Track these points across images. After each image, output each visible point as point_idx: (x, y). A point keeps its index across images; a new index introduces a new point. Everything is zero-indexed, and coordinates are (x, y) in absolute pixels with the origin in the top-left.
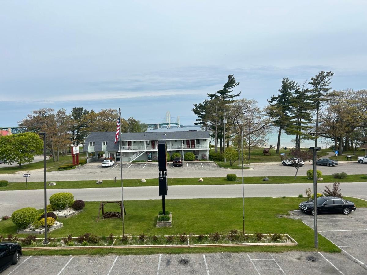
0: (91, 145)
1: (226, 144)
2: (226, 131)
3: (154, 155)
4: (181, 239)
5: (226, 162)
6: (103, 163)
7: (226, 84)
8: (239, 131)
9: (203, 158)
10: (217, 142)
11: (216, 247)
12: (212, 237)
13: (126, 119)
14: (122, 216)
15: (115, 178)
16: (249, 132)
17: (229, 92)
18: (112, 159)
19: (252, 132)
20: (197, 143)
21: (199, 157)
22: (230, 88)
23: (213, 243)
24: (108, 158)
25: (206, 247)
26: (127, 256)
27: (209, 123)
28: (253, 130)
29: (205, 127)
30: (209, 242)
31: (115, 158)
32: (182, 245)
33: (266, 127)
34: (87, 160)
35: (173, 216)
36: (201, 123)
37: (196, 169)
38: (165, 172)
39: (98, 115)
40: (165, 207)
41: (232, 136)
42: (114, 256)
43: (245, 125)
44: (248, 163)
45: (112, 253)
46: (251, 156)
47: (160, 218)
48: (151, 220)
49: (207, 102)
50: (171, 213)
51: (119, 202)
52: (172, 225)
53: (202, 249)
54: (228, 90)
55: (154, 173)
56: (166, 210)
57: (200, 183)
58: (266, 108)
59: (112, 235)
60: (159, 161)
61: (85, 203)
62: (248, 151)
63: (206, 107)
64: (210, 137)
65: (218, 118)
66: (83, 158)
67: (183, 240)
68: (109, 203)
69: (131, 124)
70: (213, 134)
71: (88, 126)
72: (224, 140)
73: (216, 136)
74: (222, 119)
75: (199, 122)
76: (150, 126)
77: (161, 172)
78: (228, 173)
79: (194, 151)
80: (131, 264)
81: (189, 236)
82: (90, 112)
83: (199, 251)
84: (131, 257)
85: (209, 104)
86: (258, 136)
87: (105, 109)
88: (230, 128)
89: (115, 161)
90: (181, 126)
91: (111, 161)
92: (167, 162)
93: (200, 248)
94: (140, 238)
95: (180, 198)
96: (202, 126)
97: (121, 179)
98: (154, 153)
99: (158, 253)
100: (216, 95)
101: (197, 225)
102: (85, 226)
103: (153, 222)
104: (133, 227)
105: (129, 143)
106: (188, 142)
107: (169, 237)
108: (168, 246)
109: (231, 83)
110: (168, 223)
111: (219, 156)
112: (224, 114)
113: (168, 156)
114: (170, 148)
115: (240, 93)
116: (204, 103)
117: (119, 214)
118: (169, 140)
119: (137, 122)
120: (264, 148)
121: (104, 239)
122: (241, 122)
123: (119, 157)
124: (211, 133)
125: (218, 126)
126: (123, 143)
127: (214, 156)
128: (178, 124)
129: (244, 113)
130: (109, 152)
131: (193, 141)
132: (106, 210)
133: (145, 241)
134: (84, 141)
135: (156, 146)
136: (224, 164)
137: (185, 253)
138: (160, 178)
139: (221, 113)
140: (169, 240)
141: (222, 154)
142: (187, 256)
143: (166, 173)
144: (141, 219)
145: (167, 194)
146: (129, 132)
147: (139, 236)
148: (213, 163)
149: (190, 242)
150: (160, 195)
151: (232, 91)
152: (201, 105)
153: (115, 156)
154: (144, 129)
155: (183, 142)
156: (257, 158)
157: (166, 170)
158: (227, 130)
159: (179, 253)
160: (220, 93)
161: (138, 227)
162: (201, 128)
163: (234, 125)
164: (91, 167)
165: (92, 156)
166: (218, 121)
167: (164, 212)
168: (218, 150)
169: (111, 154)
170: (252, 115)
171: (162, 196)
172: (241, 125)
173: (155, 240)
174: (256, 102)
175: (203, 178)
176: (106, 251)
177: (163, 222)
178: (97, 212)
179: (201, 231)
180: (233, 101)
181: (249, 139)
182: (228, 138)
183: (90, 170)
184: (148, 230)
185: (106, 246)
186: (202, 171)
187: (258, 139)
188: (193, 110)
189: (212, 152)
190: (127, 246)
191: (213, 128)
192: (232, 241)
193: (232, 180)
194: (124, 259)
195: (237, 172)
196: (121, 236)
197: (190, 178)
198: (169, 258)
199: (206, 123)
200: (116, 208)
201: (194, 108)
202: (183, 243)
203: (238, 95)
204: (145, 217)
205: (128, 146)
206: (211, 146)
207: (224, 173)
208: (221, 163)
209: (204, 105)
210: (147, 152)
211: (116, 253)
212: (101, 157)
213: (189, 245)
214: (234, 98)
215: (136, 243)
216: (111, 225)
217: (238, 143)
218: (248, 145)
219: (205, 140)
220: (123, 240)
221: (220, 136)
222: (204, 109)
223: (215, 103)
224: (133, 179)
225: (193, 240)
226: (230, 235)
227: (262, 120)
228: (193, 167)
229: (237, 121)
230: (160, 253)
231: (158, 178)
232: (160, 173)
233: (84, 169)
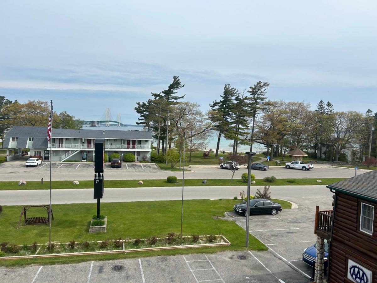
0: (13, 140)
1: (168, 146)
2: (169, 133)
3: (89, 155)
4: (116, 244)
5: (167, 164)
6: (27, 162)
7: (171, 85)
8: (182, 133)
9: (144, 160)
10: (159, 143)
11: (153, 251)
12: (149, 240)
13: (58, 114)
14: (49, 221)
15: (42, 179)
16: (191, 135)
17: (174, 93)
18: (39, 158)
19: (194, 135)
20: (138, 144)
21: (140, 158)
22: (175, 89)
23: (150, 247)
24: (34, 157)
25: (143, 251)
26: (53, 266)
27: (151, 123)
28: (195, 133)
29: (148, 128)
30: (146, 246)
31: (43, 157)
32: (117, 251)
33: (207, 131)
34: (8, 157)
35: (109, 220)
36: (143, 123)
37: (136, 171)
38: (101, 174)
39: (23, 106)
40: (100, 211)
41: (175, 138)
42: (37, 267)
43: (187, 128)
44: (188, 165)
45: (35, 263)
46: (192, 159)
47: (93, 223)
48: (83, 225)
49: (151, 101)
50: (106, 217)
51: (45, 206)
52: (107, 229)
53: (138, 254)
54: (173, 91)
55: (89, 174)
56: (101, 214)
57: (140, 185)
58: (208, 112)
59: (35, 243)
60: (95, 162)
61: (3, 207)
62: (190, 154)
63: (149, 107)
64: (153, 138)
65: (162, 119)
66: (2, 155)
67: (118, 245)
68: (34, 208)
69: (64, 119)
70: (156, 135)
71: (10, 118)
72: (166, 141)
73: (159, 137)
74: (165, 120)
75: (142, 121)
76: (86, 123)
77: (97, 174)
78: (169, 176)
79: (134, 152)
80: (58, 275)
81: (125, 240)
82: (13, 102)
83: (134, 255)
84: (57, 266)
85: (153, 103)
86: (200, 139)
87: (32, 100)
88: (173, 129)
89: (42, 160)
90: (122, 125)
91: (37, 160)
92: (105, 163)
93: (136, 253)
94: (69, 245)
95: (117, 202)
96: (145, 127)
97: (50, 180)
98: (90, 153)
99: (90, 260)
100: (161, 95)
101: (134, 229)
102: (3, 234)
103: (85, 228)
104: (61, 234)
105: (60, 141)
106: (128, 142)
107: (103, 242)
108: (101, 252)
109: (176, 84)
110: (103, 227)
111: (160, 157)
112: (168, 115)
113: (106, 157)
114: (108, 148)
115: (184, 96)
116: (147, 102)
117: (45, 220)
118: (108, 139)
119: (71, 118)
120: (204, 151)
121: (26, 248)
122: (184, 125)
123: (47, 155)
124: (154, 134)
125: (161, 127)
126: (54, 140)
127: (156, 157)
128: (118, 123)
129: (187, 115)
130: (36, 149)
131: (134, 142)
132: (29, 215)
133: (76, 248)
134: (4, 136)
135: (92, 145)
136: (166, 166)
137: (119, 259)
138: (95, 180)
139: (165, 114)
140: (103, 245)
141: (164, 155)
142: (121, 261)
143: (103, 175)
144: (71, 224)
145: (103, 197)
146: (61, 128)
147: (68, 243)
148: (154, 165)
149: (125, 247)
150: (95, 198)
151: (177, 92)
152: (144, 104)
153: (42, 154)
154: (79, 126)
155: (123, 141)
156: (197, 160)
157: (102, 172)
158: (171, 131)
159: (113, 259)
160: (165, 94)
161: (67, 233)
162: (143, 128)
163: (177, 127)
164: (12, 166)
165: (13, 154)
166: (161, 122)
167: (98, 216)
168: (160, 152)
169: (38, 152)
170: (195, 119)
171: (97, 199)
172: (184, 127)
173: (87, 247)
174: (199, 106)
175: (142, 180)
176: (28, 261)
177: (96, 227)
178: (18, 217)
179: (138, 235)
180: (177, 103)
181: (191, 142)
182: (171, 139)
183: (11, 170)
184: (79, 236)
185: (28, 256)
186: (142, 173)
187: (199, 142)
188: (136, 109)
189: (154, 154)
190: (54, 254)
191: (156, 129)
192: (169, 244)
193: (172, 183)
194: (50, 269)
195: (178, 175)
196: (47, 244)
197: (128, 180)
198: (101, 265)
199: (149, 123)
200: (41, 213)
201: (137, 106)
202: (118, 248)
203: (182, 97)
204: (77, 222)
205: (60, 143)
206: (152, 148)
207: (164, 175)
208: (162, 165)
209: (147, 104)
210: (81, 152)
211: (40, 263)
212: (25, 155)
213: (124, 250)
214: (178, 99)
215: (65, 250)
216: (35, 231)
217: (180, 145)
218: (189, 148)
219: (147, 141)
220: (49, 248)
221: (163, 137)
222: (148, 108)
223: (159, 103)
224: (64, 181)
225: (129, 245)
226: (168, 238)
227: (204, 124)
228: (133, 169)
229: (180, 123)
230: (92, 260)
231: (94, 180)
232: (95, 175)
233: (4, 169)
